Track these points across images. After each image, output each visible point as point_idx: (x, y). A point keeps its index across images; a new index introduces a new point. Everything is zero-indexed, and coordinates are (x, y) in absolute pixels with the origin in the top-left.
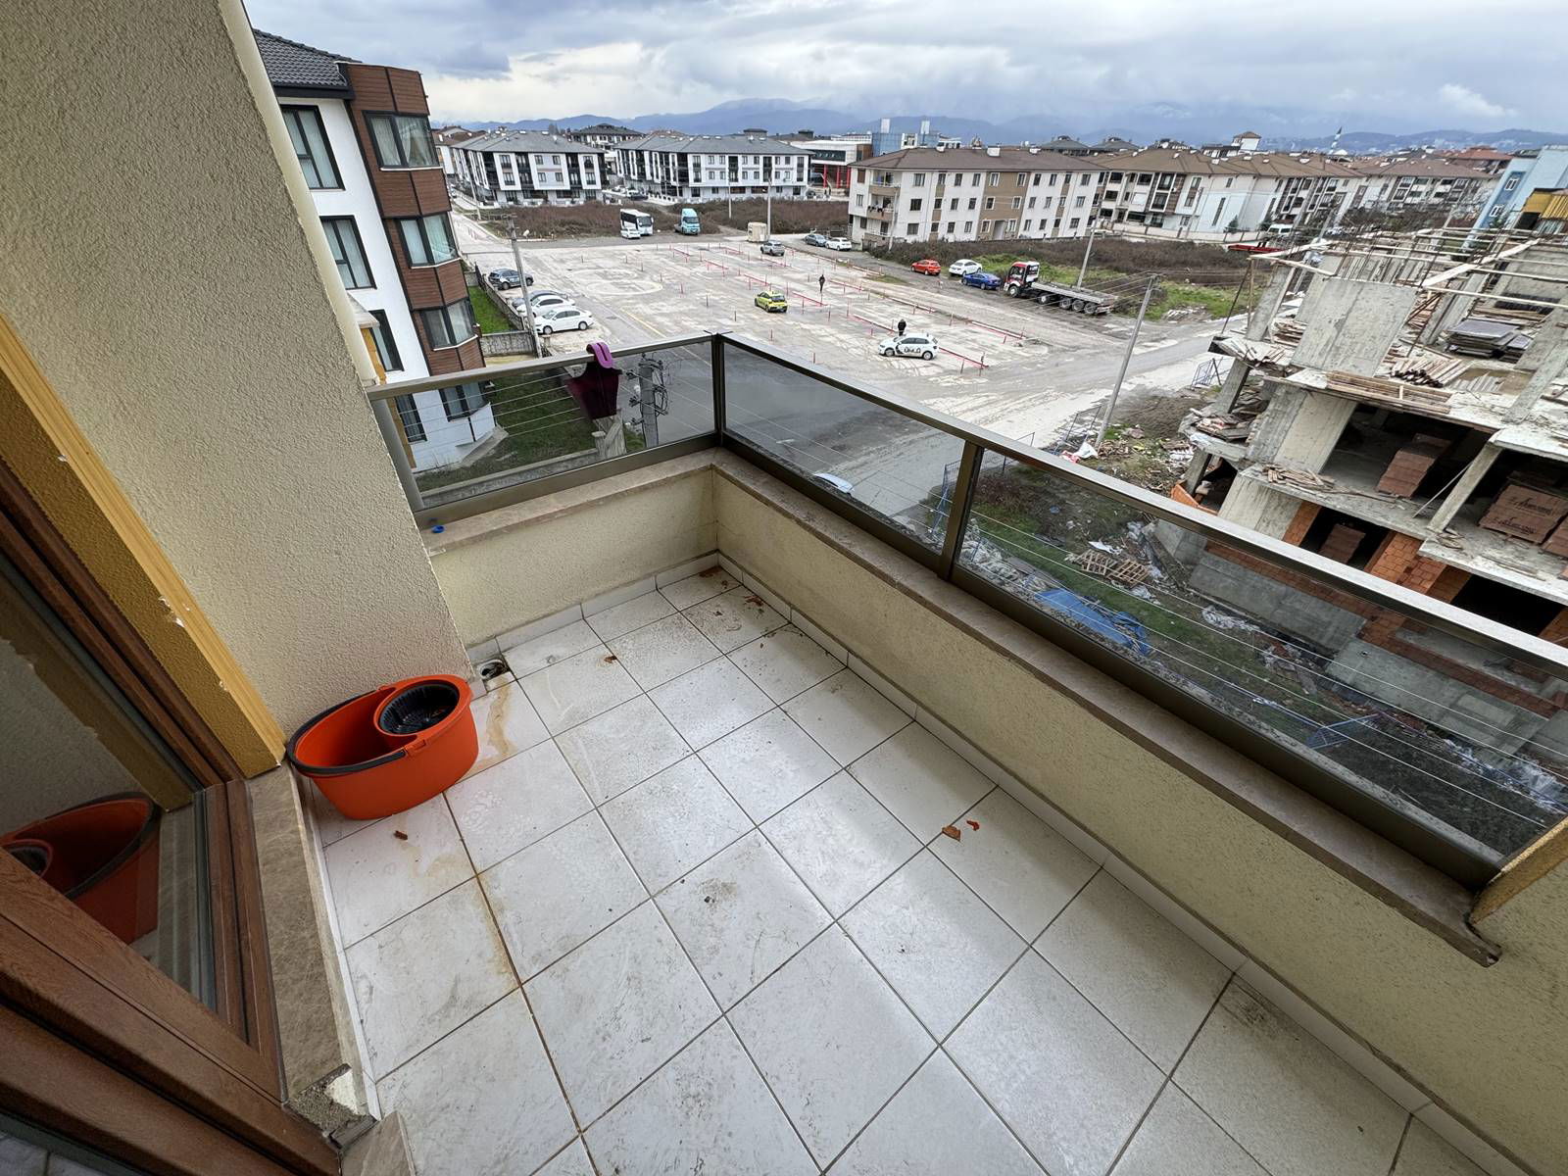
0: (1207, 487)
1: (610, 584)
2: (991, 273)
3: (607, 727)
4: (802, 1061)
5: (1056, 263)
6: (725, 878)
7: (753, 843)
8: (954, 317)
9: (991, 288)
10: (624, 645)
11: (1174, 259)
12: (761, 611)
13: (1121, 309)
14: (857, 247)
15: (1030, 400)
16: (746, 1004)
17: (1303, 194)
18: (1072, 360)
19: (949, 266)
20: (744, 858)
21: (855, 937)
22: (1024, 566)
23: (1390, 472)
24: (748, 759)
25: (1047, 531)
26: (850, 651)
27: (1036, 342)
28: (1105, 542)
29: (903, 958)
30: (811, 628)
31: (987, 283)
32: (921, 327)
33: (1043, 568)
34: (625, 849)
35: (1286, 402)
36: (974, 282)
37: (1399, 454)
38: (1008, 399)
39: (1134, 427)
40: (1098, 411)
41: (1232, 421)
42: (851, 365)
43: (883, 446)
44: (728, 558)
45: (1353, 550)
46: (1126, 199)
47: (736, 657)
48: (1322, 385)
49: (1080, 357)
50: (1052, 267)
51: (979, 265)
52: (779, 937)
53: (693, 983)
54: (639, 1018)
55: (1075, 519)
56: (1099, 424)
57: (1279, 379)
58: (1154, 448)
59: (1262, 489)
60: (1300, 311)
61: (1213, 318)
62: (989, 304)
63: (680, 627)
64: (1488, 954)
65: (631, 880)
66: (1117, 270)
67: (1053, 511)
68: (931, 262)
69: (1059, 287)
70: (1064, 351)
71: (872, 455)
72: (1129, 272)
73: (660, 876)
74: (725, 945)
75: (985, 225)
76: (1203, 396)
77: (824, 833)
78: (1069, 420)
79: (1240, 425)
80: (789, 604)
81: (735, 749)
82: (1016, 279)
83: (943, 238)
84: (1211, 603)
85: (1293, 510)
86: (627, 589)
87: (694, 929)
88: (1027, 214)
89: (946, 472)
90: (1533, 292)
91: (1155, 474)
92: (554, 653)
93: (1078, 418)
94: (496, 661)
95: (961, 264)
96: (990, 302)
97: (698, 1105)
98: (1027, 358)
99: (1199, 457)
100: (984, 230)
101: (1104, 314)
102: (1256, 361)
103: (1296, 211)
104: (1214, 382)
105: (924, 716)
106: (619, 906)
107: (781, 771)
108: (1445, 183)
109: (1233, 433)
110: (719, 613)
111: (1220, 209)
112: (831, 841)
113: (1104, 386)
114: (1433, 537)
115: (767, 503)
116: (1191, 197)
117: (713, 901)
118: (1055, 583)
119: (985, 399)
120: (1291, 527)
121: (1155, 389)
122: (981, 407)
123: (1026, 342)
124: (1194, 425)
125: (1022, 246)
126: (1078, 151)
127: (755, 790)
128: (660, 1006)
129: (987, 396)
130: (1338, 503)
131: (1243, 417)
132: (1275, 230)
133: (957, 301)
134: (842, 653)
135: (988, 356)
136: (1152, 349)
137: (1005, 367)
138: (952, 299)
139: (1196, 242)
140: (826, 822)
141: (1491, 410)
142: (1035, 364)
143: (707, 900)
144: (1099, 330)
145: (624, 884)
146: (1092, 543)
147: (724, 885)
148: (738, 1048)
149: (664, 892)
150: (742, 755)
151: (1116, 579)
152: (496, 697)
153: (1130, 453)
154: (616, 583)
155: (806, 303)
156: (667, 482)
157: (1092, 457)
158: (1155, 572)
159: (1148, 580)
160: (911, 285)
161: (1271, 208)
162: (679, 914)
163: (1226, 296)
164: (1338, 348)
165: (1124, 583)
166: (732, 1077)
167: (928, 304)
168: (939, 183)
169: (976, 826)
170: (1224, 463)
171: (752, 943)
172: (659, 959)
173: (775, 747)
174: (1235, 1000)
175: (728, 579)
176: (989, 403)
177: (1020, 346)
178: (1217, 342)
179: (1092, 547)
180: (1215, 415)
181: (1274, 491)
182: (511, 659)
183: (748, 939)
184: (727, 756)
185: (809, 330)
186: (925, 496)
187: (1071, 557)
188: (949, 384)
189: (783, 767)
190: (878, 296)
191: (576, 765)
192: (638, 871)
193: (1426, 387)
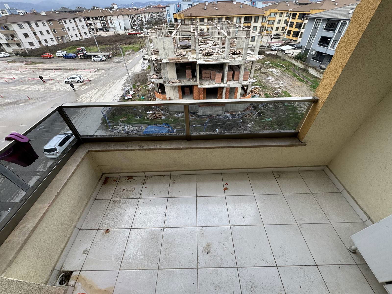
0: (160, 90)
1: (81, 211)
2: (71, 53)
3: (132, 248)
4: (255, 255)
5: (89, 46)
6: (205, 244)
7: (201, 231)
8: (70, 69)
9: (75, 58)
10: (106, 223)
11: (118, 39)
12: (135, 180)
13: (114, 55)
14: (12, 55)
15: (109, 85)
16: (238, 260)
17: (135, 18)
18: (112, 71)
19: (55, 54)
20: (203, 236)
21: (236, 225)
22: (138, 125)
23: (187, 75)
24: (177, 216)
25: (137, 115)
26: (170, 171)
27: (99, 70)
28: (150, 111)
29: (245, 218)
30: (154, 174)
31: (72, 56)
32: (61, 75)
33: (142, 123)
34: (178, 267)
35: (164, 67)
36: (67, 57)
37: (186, 71)
38: (103, 87)
39: (137, 83)
40: (127, 82)
41: (157, 75)
42: (45, 95)
43: (77, 114)
44: (110, 173)
45: (189, 92)
46: (95, 25)
47: (143, 196)
48: (168, 62)
49: (113, 70)
50: (88, 47)
51: (66, 52)
52: (227, 241)
53: (226, 271)
54: (227, 292)
55: (140, 109)
56: (130, 85)
57: (160, 63)
58: (145, 86)
59: (170, 86)
60: (154, 46)
61: (136, 52)
62: (78, 63)
63: (117, 203)
64: (305, 145)
65: (189, 271)
66: (106, 45)
67: (134, 110)
68: (48, 54)
69: (95, 53)
70: (108, 70)
71: (76, 118)
72: (110, 45)
73: (193, 262)
74: (222, 256)
75: (58, 39)
76: (146, 71)
77: (209, 213)
78: (122, 87)
79: (159, 75)
80: (143, 172)
81: (171, 217)
82: (81, 53)
83: (46, 45)
84: (176, 113)
85: (177, 89)
86: (86, 208)
87: (213, 262)
88: (69, 33)
89: (102, 113)
90: (185, 34)
91: (149, 92)
92: (84, 249)
93: (124, 85)
94: (62, 275)
95: (59, 53)
96: (77, 62)
97: (254, 288)
98: (100, 74)
99: (155, 85)
100: (59, 40)
101: (111, 57)
102: (154, 60)
103: (136, 23)
104: (146, 67)
105: (198, 172)
106: (194, 280)
107: (186, 210)
108: (158, 13)
109: (158, 77)
110: (124, 190)
111: (120, 24)
112: (212, 213)
113: (125, 75)
114: (198, 84)
115: (122, 150)
116: (111, 22)
117: (209, 251)
118: (147, 125)
119: (97, 89)
120: (179, 92)
121: (136, 73)
122: (98, 92)
123: (97, 70)
124: (150, 78)
125: (75, 43)
126: (71, 12)
127: (187, 220)
128: (227, 284)
129: (97, 88)
130: (183, 84)
131: (158, 73)
132: (134, 28)
133: (67, 64)
134: (168, 173)
135: (89, 77)
136: (128, 63)
137: (96, 79)
138: (65, 64)
139: (120, 34)
140: (207, 211)
141: (193, 58)
142: (103, 75)
143: (208, 253)
144: (113, 62)
145: (189, 274)
146: (147, 113)
147: (207, 246)
148: (246, 269)
149: (198, 263)
150: (175, 216)
151: (157, 118)
152: (80, 284)
153: (141, 89)
154: (82, 210)
155: (7, 80)
156: (78, 166)
157: (134, 94)
158: (163, 112)
159: (163, 115)
160: (46, 63)
161: (130, 23)
162: (207, 263)
163: (135, 46)
164: (166, 53)
165: (159, 118)
166: (251, 275)
167: (58, 67)
168: (30, 27)
169: (227, 184)
170: (160, 84)
171: (225, 249)
172: (215, 277)
173: (179, 207)
174: (276, 175)
175: (114, 179)
176: (99, 90)
177: (96, 72)
178: (144, 58)
179: (148, 114)
180: (152, 74)
181: (172, 86)
182: (67, 268)
183: (223, 249)
184: (172, 220)
185: (17, 89)
186: (101, 122)
187: (146, 118)
188: (84, 89)
189: (186, 209)
190: (36, 70)
191: (137, 267)
192: (188, 268)
193: (183, 57)
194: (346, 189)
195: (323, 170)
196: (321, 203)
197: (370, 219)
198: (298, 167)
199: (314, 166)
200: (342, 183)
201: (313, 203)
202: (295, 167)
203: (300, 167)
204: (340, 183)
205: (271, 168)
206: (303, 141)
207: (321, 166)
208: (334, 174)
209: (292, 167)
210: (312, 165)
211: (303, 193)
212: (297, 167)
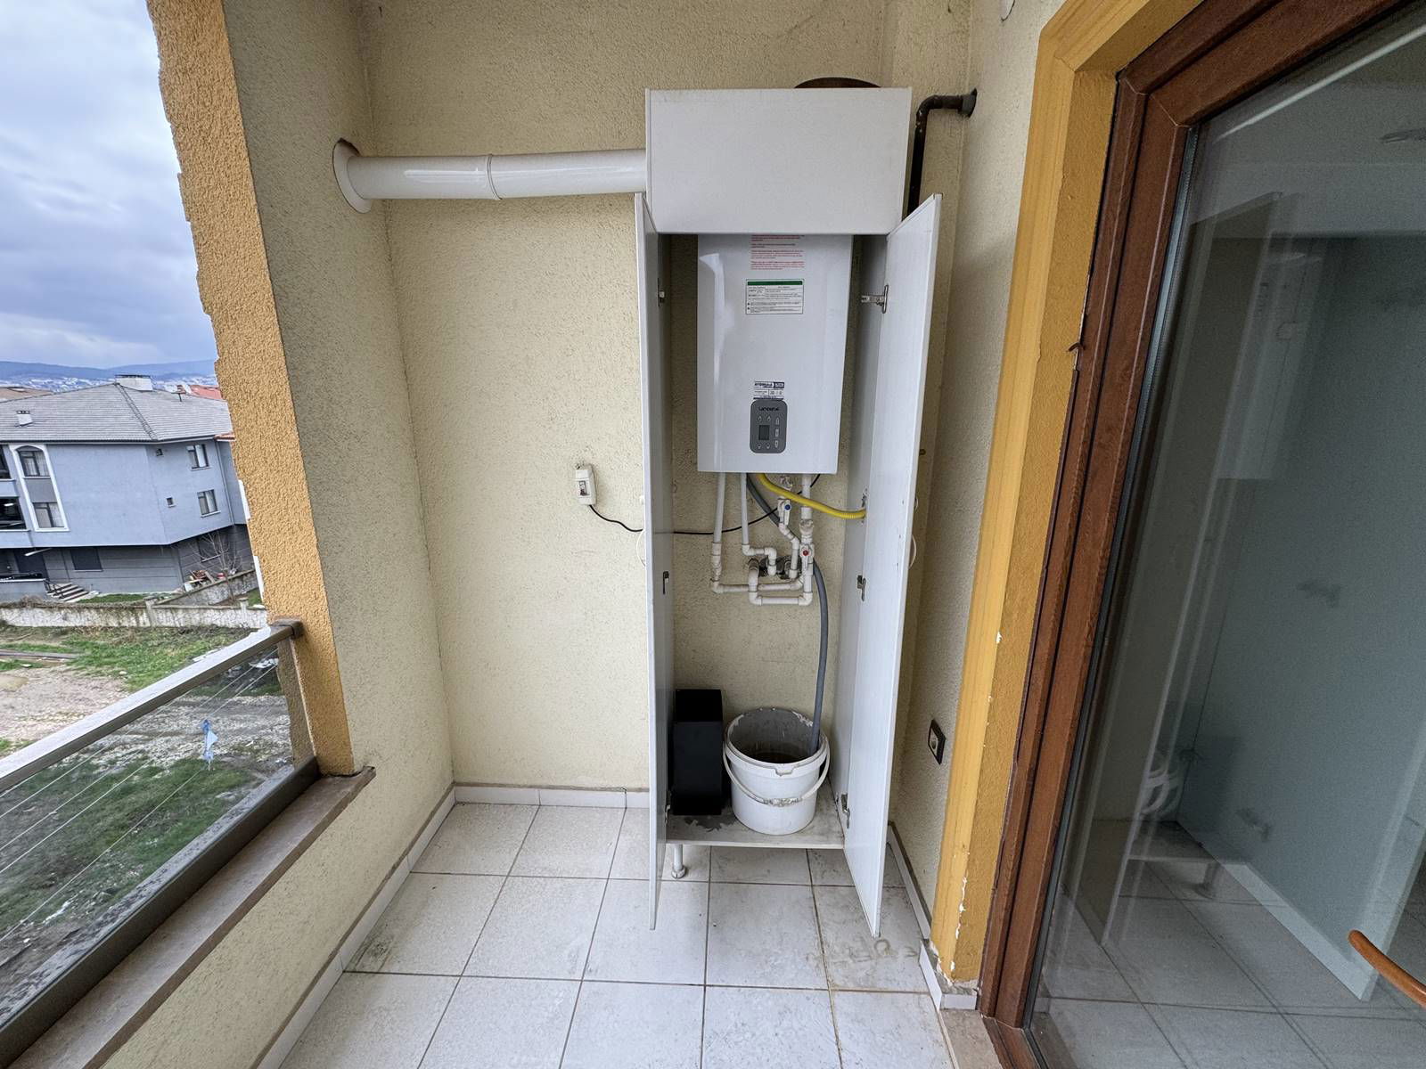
194: (540, 787)
195: (457, 803)
196: (546, 868)
197: (626, 790)
198: (401, 859)
199: (433, 813)
200: (521, 783)
201: (536, 889)
202: (394, 868)
203: (406, 853)
204: (519, 786)
205: (328, 963)
206: (357, 768)
207: (444, 797)
208: (488, 785)
209: (388, 877)
210: (427, 816)
211: (493, 901)
212: (398, 864)
